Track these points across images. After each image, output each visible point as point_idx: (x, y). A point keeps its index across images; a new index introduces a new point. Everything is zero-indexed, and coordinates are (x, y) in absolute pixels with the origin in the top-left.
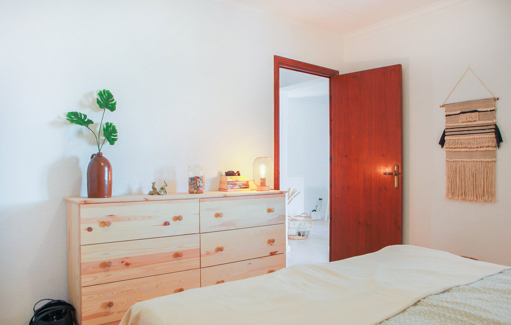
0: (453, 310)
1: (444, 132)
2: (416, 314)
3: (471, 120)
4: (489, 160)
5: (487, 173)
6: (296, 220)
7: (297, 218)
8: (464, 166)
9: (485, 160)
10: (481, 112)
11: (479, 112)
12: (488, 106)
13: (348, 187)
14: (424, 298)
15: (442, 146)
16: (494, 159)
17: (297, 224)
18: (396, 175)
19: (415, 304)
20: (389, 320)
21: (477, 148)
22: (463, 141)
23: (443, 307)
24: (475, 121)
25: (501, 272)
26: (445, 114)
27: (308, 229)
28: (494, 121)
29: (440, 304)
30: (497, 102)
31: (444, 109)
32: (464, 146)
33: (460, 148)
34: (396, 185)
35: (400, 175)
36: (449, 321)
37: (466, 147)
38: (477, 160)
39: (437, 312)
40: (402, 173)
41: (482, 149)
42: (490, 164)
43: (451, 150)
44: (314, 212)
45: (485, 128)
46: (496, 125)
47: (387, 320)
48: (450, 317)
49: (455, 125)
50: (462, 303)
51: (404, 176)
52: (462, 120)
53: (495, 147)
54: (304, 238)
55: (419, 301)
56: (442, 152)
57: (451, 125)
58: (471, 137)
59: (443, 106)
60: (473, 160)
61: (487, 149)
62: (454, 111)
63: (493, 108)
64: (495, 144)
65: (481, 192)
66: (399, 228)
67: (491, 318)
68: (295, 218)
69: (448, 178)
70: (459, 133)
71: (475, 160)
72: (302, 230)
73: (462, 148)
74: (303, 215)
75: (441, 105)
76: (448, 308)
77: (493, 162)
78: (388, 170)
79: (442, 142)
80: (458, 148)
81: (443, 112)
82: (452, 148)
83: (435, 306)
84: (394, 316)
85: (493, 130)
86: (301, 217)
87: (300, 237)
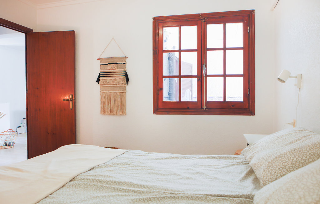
0: (93, 180)
1: (99, 75)
2: (70, 186)
3: (113, 68)
4: (122, 91)
5: (122, 99)
6: (3, 135)
7: (4, 134)
8: (110, 95)
9: (121, 92)
10: (119, 64)
11: (118, 64)
12: (122, 61)
13: (39, 109)
14: (77, 176)
15: (98, 83)
16: (125, 91)
17: (4, 137)
18: (71, 101)
19: (71, 181)
20: (53, 194)
21: (117, 84)
22: (110, 80)
23: (87, 179)
24: (116, 69)
25: (123, 154)
26: (100, 64)
27: (13, 141)
28: (125, 70)
29: (86, 177)
30: (127, 59)
31: (99, 61)
32: (110, 83)
33: (108, 84)
34: (71, 107)
35: (73, 101)
36: (89, 187)
37: (111, 84)
38: (117, 91)
39: (83, 183)
40: (75, 99)
41: (119, 85)
42: (123, 94)
43: (103, 85)
44: (19, 128)
45: (121, 73)
46: (126, 72)
47: (51, 194)
48: (90, 184)
49: (105, 71)
50: (98, 175)
51: (76, 101)
52: (109, 68)
53: (126, 84)
54: (10, 147)
55: (74, 178)
56: (98, 87)
57: (103, 71)
58: (114, 78)
59: (99, 59)
60: (114, 91)
61: (122, 85)
62: (105, 62)
63: (125, 63)
64: (125, 82)
65: (119, 110)
66: (74, 134)
67: (111, 180)
68: (2, 133)
69: (102, 102)
70: (107, 75)
71: (116, 91)
72: (8, 142)
73: (109, 84)
74: (9, 131)
75: (98, 58)
76: (90, 179)
77: (125, 93)
78: (67, 98)
79: (98, 81)
80: (107, 84)
81: (99, 63)
82: (103, 84)
83: (83, 179)
84: (56, 191)
85: (125, 75)
86: (8, 132)
87: (7, 147)
